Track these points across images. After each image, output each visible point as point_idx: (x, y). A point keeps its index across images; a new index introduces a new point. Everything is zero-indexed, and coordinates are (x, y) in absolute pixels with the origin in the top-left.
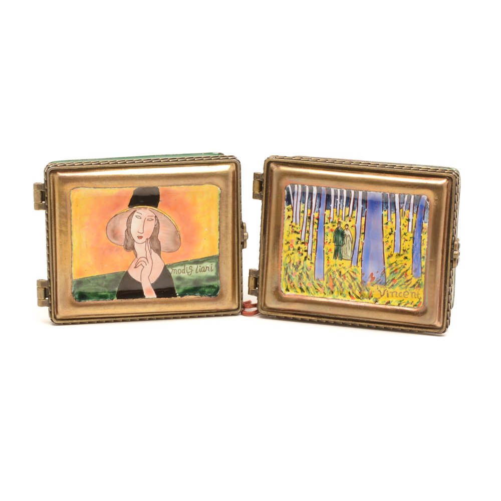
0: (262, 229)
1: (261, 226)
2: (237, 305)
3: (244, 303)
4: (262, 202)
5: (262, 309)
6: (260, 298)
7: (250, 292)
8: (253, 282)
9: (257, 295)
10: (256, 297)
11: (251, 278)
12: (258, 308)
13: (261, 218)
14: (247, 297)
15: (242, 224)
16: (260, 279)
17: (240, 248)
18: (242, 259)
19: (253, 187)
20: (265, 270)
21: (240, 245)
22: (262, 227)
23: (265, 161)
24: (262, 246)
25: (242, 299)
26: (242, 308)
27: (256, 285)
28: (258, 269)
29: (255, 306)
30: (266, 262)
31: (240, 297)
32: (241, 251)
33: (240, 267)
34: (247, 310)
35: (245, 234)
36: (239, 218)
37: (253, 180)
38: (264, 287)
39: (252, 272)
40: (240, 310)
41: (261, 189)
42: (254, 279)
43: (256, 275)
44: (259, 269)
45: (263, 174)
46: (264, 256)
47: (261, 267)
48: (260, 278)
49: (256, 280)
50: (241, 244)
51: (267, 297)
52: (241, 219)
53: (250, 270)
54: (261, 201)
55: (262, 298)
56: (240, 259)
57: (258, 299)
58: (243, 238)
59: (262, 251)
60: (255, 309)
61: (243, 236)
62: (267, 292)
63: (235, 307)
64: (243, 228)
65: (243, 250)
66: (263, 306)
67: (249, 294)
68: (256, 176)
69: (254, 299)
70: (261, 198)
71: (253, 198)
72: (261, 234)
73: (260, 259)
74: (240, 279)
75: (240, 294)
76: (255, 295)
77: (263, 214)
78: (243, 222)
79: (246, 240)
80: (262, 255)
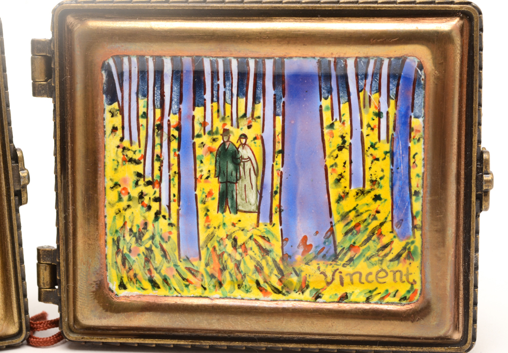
0: (58, 160)
1: (55, 154)
2: (17, 325)
3: (32, 319)
4: (54, 102)
5: (72, 331)
6: (64, 309)
7: (42, 296)
8: (46, 275)
9: (58, 301)
10: (56, 307)
11: (42, 267)
12: (61, 328)
13: (55, 136)
14: (35, 307)
15: (14, 151)
16: (63, 269)
17: (13, 205)
18: (19, 227)
19: (33, 72)
20: (71, 247)
21: (12, 197)
22: (58, 156)
23: (54, 11)
24: (61, 196)
25: (27, 312)
26: (27, 330)
27: (54, 281)
28: (55, 247)
29: (55, 323)
30: (71, 231)
31: (23, 308)
32: (17, 211)
33: (17, 245)
34: (41, 334)
35: (22, 174)
36: (7, 140)
37: (30, 55)
38: (71, 284)
39: (42, 254)
40: (23, 336)
41: (49, 74)
42: (48, 268)
43: (54, 260)
44: (58, 246)
45: (51, 41)
46: (66, 218)
47: (61, 242)
48: (62, 264)
49: (54, 270)
50: (16, 195)
51: (79, 304)
52: (11, 141)
53: (38, 250)
54: (51, 100)
55: (68, 308)
56: (15, 228)
57: (60, 310)
58: (19, 181)
59: (61, 207)
60: (55, 331)
61: (19, 177)
62: (78, 294)
63: (13, 330)
64: (17, 162)
65: (21, 208)
66: (72, 323)
67: (40, 300)
68: (37, 46)
69: (52, 311)
70: (50, 94)
71: (34, 94)
72: (56, 172)
73: (58, 224)
74: (19, 270)
75: (22, 301)
76: (54, 303)
77: (58, 126)
78: (16, 147)
79: (25, 187)
80: (62, 215)
